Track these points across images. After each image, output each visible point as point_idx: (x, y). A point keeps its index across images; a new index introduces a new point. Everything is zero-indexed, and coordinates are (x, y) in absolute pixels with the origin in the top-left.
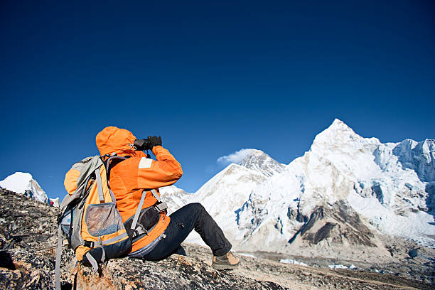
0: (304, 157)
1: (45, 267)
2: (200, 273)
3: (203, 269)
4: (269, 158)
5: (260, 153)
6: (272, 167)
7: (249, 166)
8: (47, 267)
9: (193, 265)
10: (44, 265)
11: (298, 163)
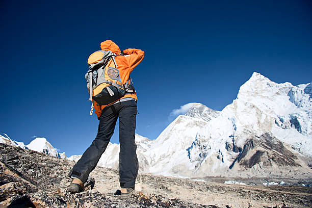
0: (233, 104)
1: (54, 203)
2: (156, 204)
3: (159, 200)
4: (206, 108)
5: (199, 105)
6: (209, 114)
7: (192, 116)
8: (56, 203)
9: (151, 198)
10: (53, 202)
11: (228, 109)
